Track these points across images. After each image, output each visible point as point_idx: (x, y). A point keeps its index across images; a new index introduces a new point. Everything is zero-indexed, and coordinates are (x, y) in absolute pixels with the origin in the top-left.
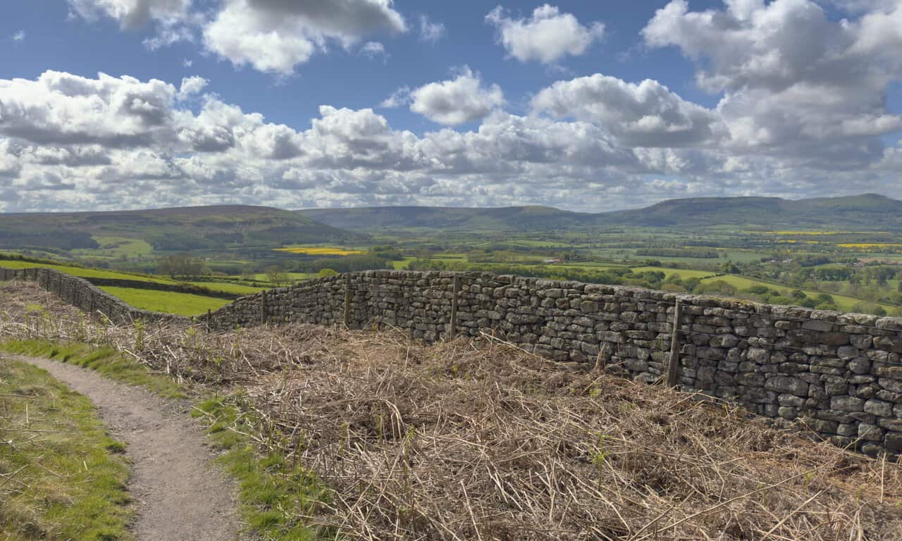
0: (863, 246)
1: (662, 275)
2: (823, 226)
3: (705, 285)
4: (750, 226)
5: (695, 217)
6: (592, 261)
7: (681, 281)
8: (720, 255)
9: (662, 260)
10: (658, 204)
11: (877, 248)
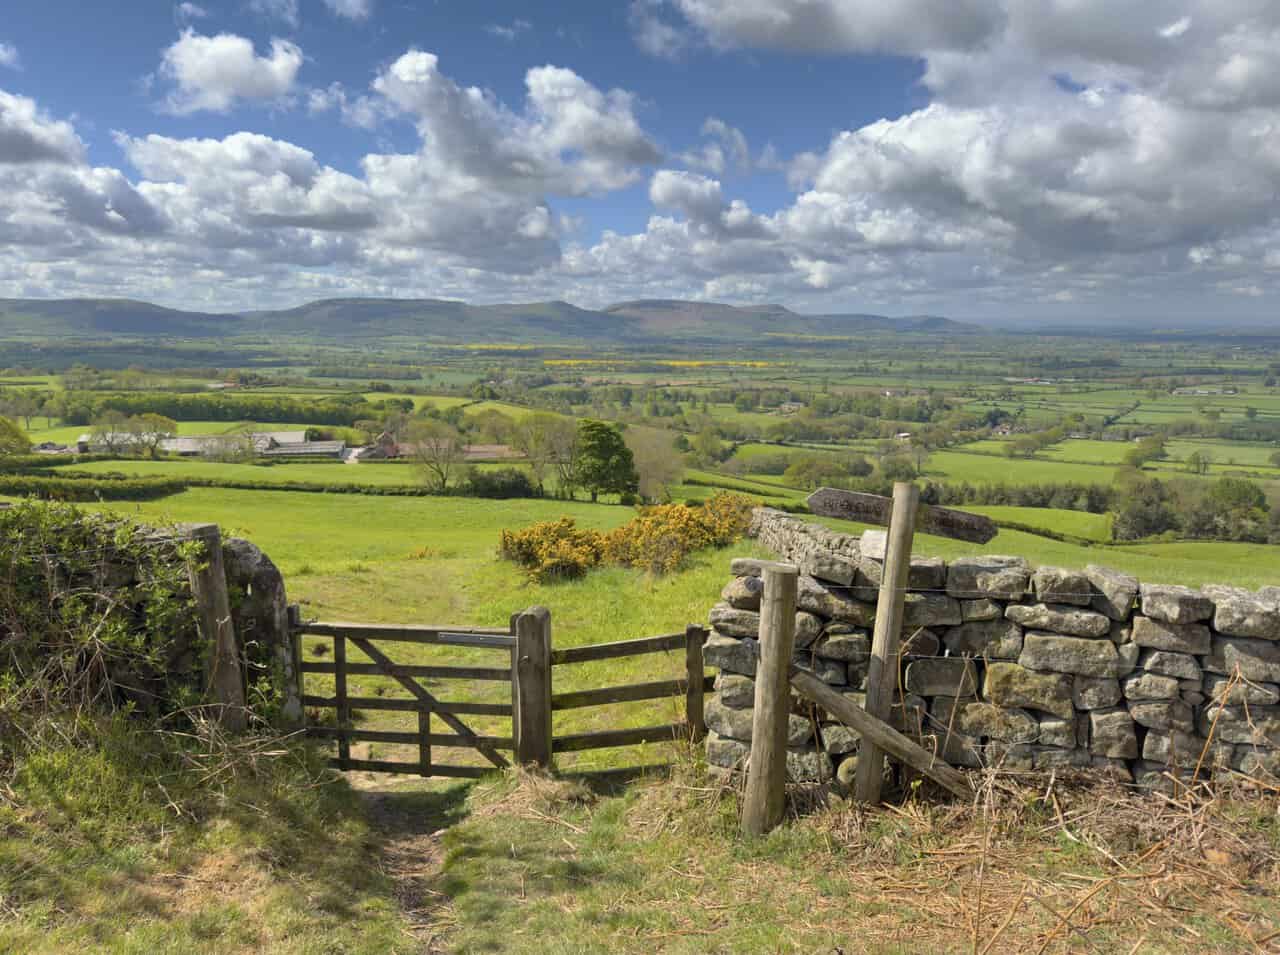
0: (572, 362)
1: (410, 404)
2: (514, 338)
3: (472, 417)
4: (432, 337)
5: (363, 324)
6: (284, 385)
7: (438, 412)
8: (424, 375)
9: (392, 383)
10: (310, 305)
11: (586, 365)
